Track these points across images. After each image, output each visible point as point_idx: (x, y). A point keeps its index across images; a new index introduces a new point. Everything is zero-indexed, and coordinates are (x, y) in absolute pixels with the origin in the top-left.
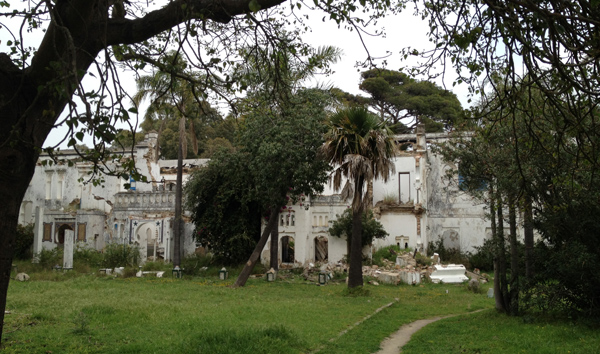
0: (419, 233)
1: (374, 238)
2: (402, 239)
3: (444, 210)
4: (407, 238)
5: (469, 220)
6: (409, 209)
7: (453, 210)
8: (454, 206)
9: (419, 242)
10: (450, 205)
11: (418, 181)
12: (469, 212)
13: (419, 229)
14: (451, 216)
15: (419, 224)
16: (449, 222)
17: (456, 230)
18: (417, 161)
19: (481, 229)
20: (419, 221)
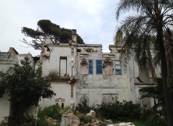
0: (72, 96)
1: (41, 98)
2: (60, 100)
3: (81, 84)
4: (63, 100)
5: (93, 90)
6: (66, 80)
7: (86, 84)
8: (86, 82)
9: (72, 103)
10: (84, 82)
11: (72, 61)
12: (94, 85)
13: (72, 93)
14: (85, 87)
15: (72, 90)
16: (84, 91)
17: (87, 95)
18: (73, 49)
19: (99, 94)
20: (72, 88)
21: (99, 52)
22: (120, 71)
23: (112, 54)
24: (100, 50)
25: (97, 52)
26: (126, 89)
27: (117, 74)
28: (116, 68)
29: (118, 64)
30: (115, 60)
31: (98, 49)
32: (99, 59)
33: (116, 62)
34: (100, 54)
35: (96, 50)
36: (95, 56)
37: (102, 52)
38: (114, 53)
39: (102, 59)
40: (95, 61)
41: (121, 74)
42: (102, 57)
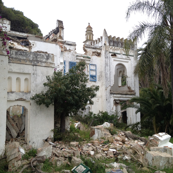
21: (73, 52)
22: (94, 78)
23: (87, 56)
24: (74, 50)
25: (70, 52)
26: (100, 99)
27: (92, 81)
28: (91, 74)
29: (93, 69)
30: (90, 63)
31: (72, 48)
32: (73, 61)
33: (91, 66)
34: (74, 55)
35: (69, 49)
36: (68, 56)
37: (76, 53)
38: (90, 55)
39: (75, 61)
40: (68, 63)
41: (95, 81)
42: (76, 59)
